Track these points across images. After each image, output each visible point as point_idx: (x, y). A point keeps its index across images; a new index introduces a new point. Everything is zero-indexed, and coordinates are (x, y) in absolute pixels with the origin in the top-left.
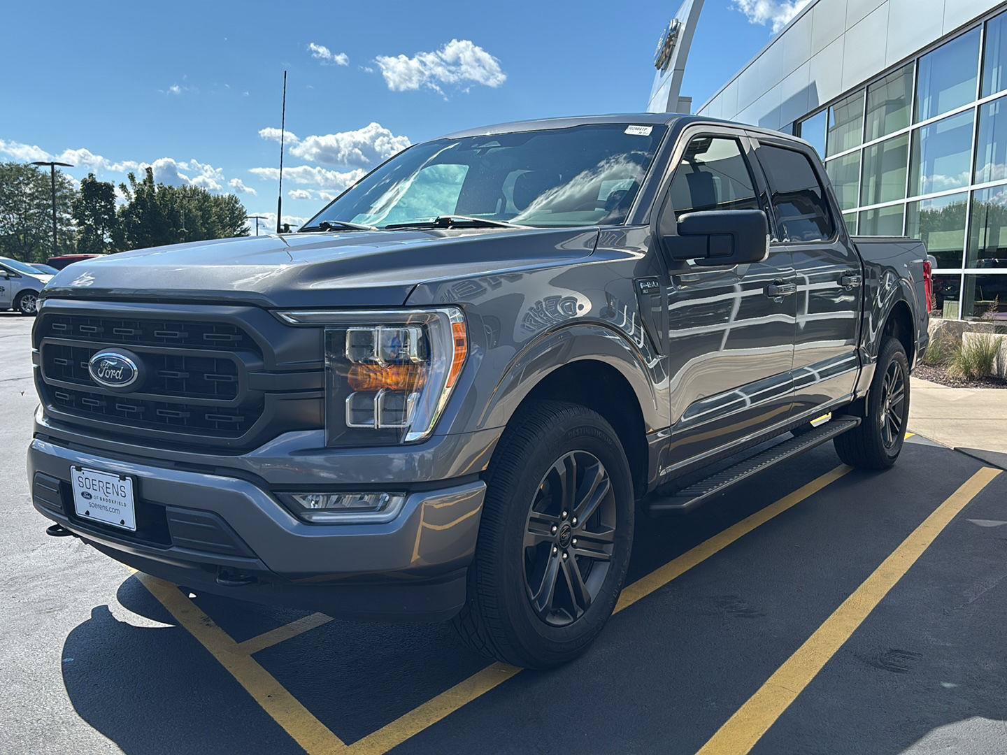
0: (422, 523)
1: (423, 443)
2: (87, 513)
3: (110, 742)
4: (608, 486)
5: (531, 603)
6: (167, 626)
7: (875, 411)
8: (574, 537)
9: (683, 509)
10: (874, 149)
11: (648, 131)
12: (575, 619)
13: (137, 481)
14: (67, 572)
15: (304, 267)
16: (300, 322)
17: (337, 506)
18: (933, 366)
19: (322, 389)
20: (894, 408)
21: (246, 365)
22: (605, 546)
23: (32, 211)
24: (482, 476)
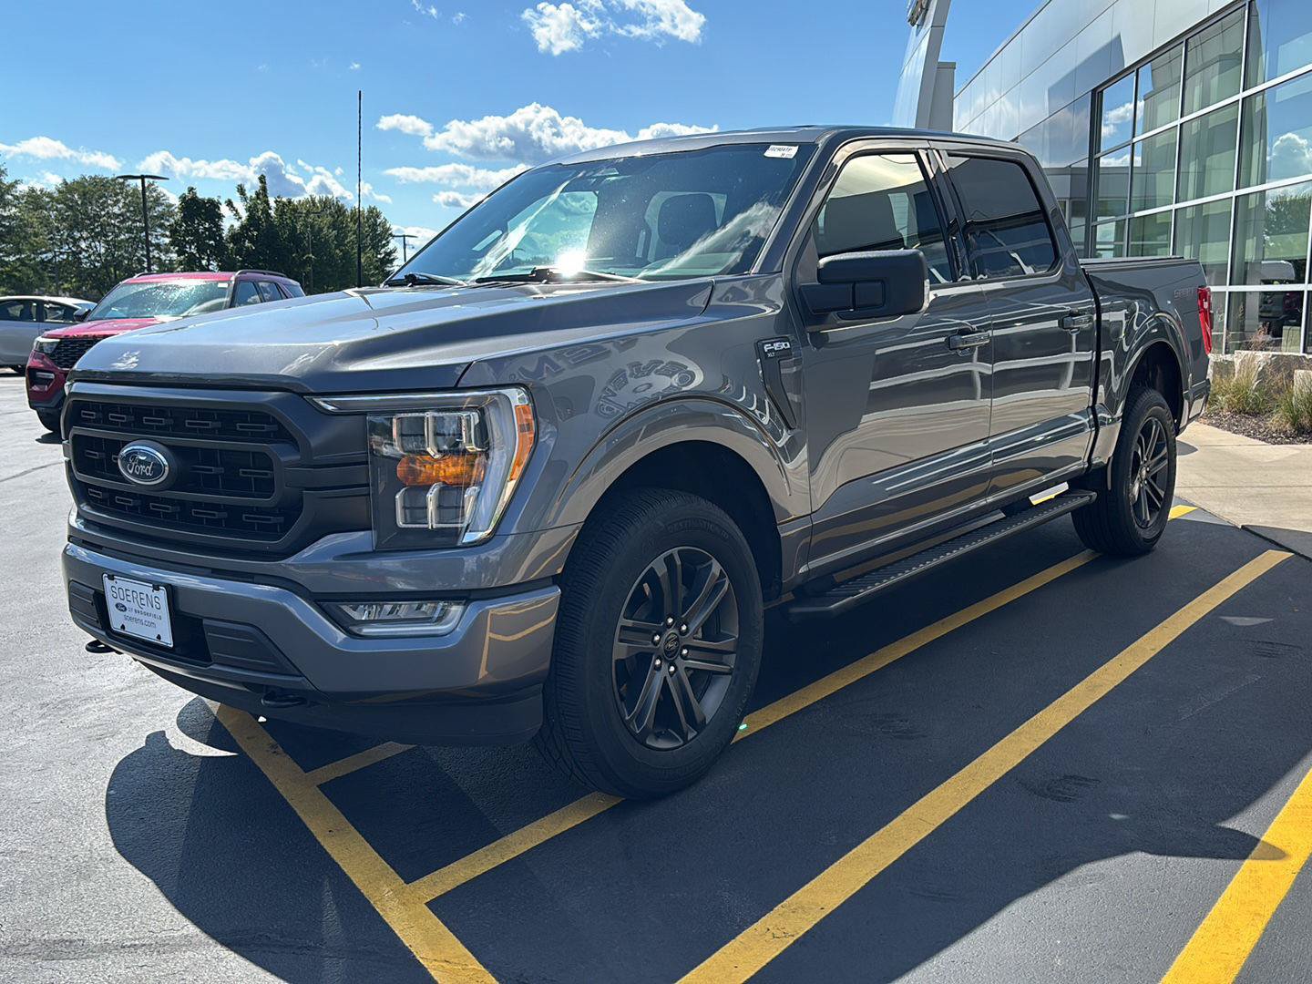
0: (489, 635)
1: (483, 544)
2: (123, 627)
3: (148, 880)
4: (726, 587)
5: (625, 724)
6: (229, 754)
7: (1121, 480)
8: (685, 647)
9: (829, 612)
10: (1195, 124)
11: (791, 152)
12: (686, 742)
13: (172, 592)
14: (124, 692)
15: (346, 344)
16: (340, 409)
17: (390, 617)
18: (1255, 415)
19: (368, 485)
20: (1154, 477)
21: (282, 459)
22: (725, 657)
23: (122, 237)
24: (556, 580)
